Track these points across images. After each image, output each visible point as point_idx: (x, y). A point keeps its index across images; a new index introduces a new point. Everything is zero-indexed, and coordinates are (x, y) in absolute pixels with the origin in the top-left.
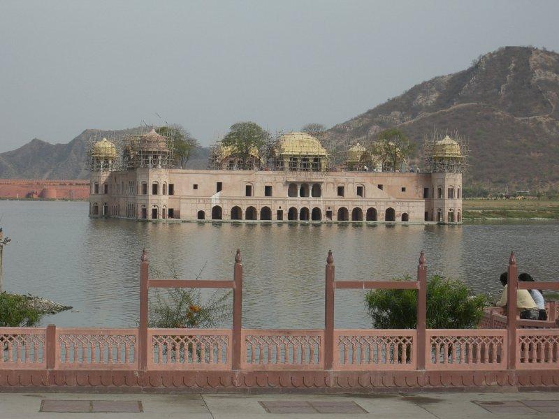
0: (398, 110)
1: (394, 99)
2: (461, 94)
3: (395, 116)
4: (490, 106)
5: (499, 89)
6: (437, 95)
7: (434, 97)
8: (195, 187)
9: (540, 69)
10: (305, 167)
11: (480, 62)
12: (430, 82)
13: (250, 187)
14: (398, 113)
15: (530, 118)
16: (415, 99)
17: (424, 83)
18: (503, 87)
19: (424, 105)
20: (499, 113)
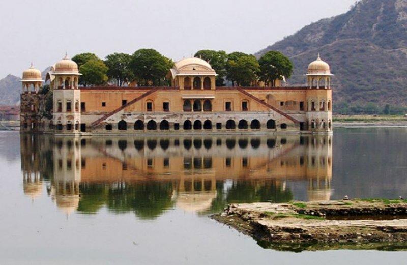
0: (291, 46)
1: (288, 37)
2: (342, 32)
3: (290, 50)
4: (364, 41)
5: (372, 28)
6: (322, 33)
7: (320, 36)
8: (104, 104)
9: (404, 12)
10: (197, 87)
11: (356, 7)
12: (317, 23)
13: (151, 103)
14: (292, 48)
15: (397, 50)
16: (305, 37)
17: (312, 24)
18: (375, 26)
19: (312, 41)
20: (372, 47)
